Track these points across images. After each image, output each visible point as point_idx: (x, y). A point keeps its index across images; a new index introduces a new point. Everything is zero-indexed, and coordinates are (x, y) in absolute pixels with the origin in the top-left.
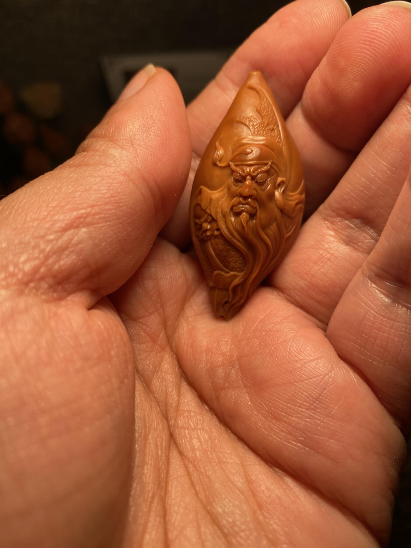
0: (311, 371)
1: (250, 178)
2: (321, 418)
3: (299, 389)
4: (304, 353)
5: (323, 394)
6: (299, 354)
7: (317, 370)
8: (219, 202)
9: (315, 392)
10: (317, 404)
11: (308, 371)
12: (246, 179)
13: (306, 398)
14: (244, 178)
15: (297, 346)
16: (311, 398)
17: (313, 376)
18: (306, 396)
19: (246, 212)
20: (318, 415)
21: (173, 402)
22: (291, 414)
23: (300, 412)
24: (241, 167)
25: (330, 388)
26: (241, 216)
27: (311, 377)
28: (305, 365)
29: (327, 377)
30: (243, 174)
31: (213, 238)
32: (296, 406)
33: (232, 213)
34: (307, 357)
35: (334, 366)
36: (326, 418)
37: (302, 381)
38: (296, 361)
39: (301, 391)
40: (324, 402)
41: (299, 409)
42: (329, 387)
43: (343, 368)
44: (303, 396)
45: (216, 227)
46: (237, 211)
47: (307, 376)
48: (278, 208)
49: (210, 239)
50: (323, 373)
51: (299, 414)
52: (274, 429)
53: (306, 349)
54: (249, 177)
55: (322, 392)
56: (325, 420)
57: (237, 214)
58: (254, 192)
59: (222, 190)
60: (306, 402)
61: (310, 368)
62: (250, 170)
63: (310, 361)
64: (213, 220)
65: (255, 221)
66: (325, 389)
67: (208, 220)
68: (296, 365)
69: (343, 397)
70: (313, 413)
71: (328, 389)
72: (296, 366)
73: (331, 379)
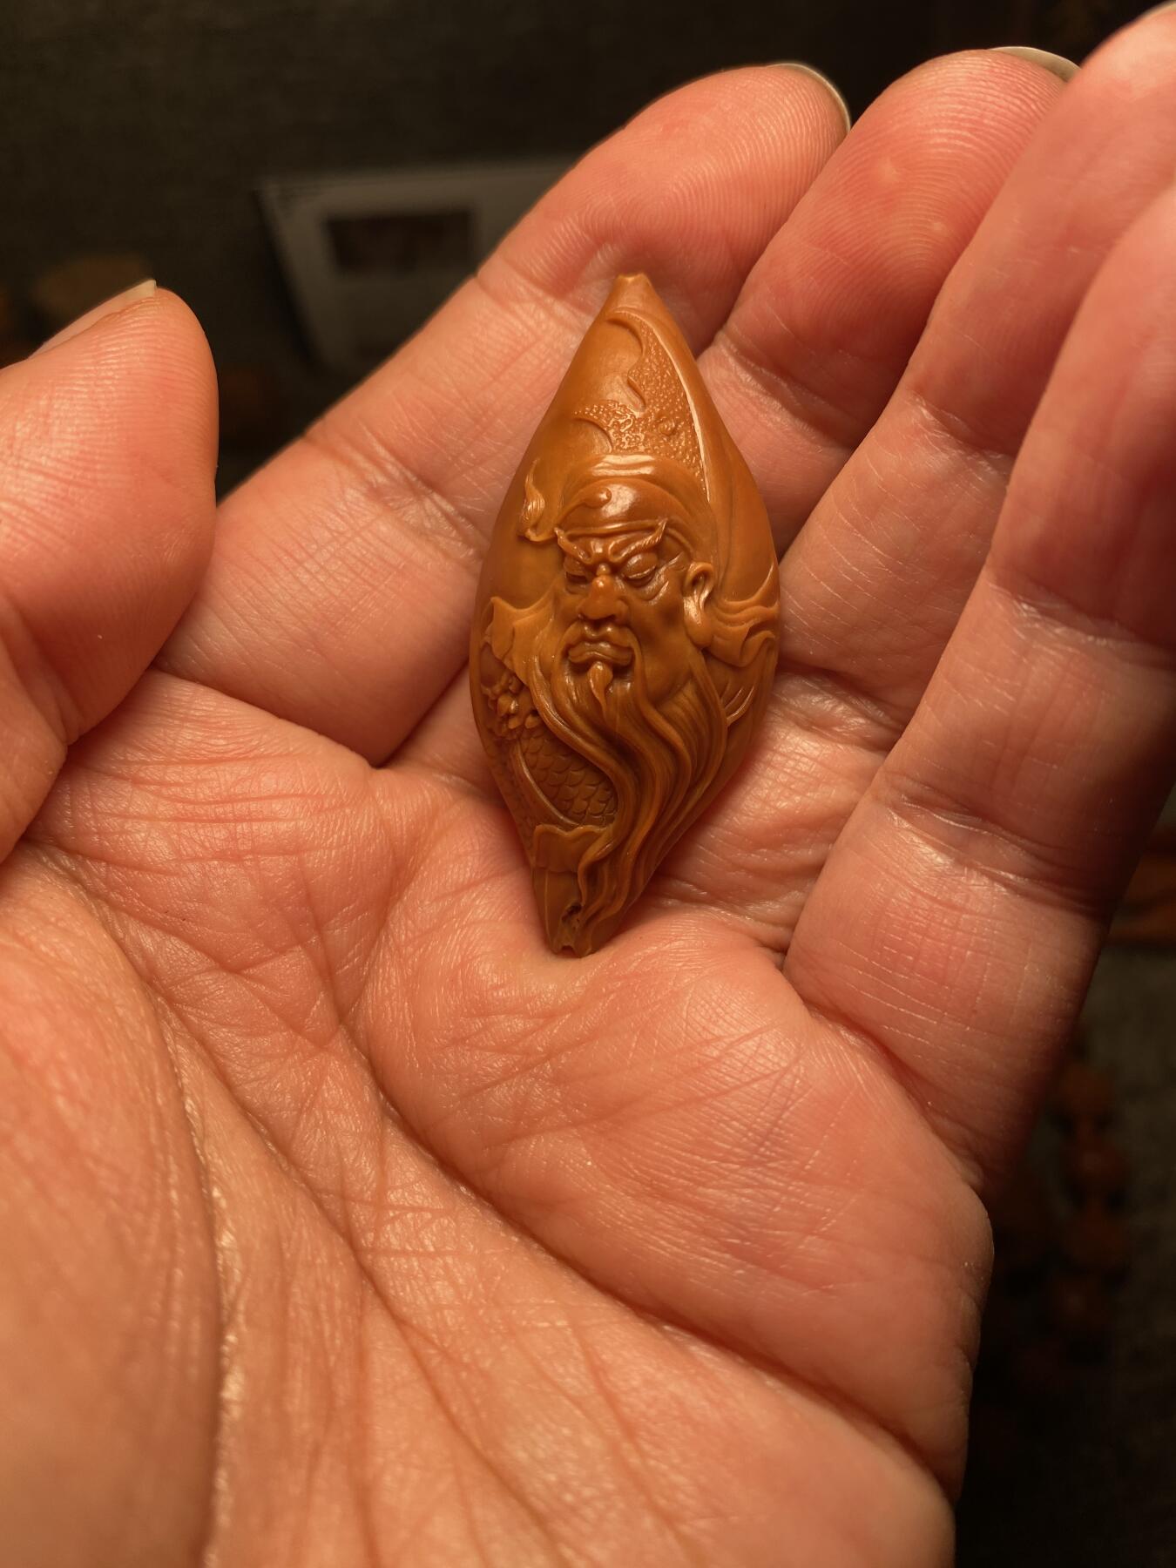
0: (745, 1065)
1: (609, 571)
2: (781, 1184)
3: (719, 1114)
4: (725, 1021)
5: (780, 1122)
6: (715, 1023)
7: (761, 1061)
8: (534, 637)
9: (759, 1117)
10: (767, 1148)
11: (739, 1064)
12: (598, 574)
13: (739, 1135)
14: (592, 571)
15: (707, 1002)
16: (750, 1134)
17: (753, 1076)
18: (738, 1131)
19: (603, 661)
20: (772, 1177)
21: (365, 1188)
22: (704, 1180)
23: (727, 1173)
24: (581, 540)
25: (797, 1104)
26: (590, 673)
27: (748, 1079)
28: (732, 1051)
29: (789, 1076)
30: (589, 561)
31: (525, 735)
32: (714, 1158)
33: (567, 665)
34: (732, 1029)
35: (802, 1045)
36: (794, 1183)
37: (726, 1093)
38: (708, 1042)
39: (726, 1118)
40: (787, 1141)
41: (724, 1165)
42: (794, 1102)
43: (827, 1050)
44: (732, 1131)
45: (528, 707)
46: (578, 660)
47: (739, 1080)
48: (696, 645)
49: (519, 738)
50: (778, 1068)
51: (725, 1178)
52: (661, 1223)
53: (728, 1010)
54: (603, 568)
55: (779, 1117)
56: (791, 1188)
57: (581, 669)
58: (620, 607)
59: (542, 606)
60: (739, 1145)
61: (741, 1056)
62: (605, 548)
63: (742, 1038)
64: (522, 689)
65: (629, 685)
66: (785, 1108)
67: (511, 688)
68: (708, 1053)
69: (832, 1125)
70: (759, 1172)
71: (792, 1108)
72: (707, 1056)
73: (798, 1082)
